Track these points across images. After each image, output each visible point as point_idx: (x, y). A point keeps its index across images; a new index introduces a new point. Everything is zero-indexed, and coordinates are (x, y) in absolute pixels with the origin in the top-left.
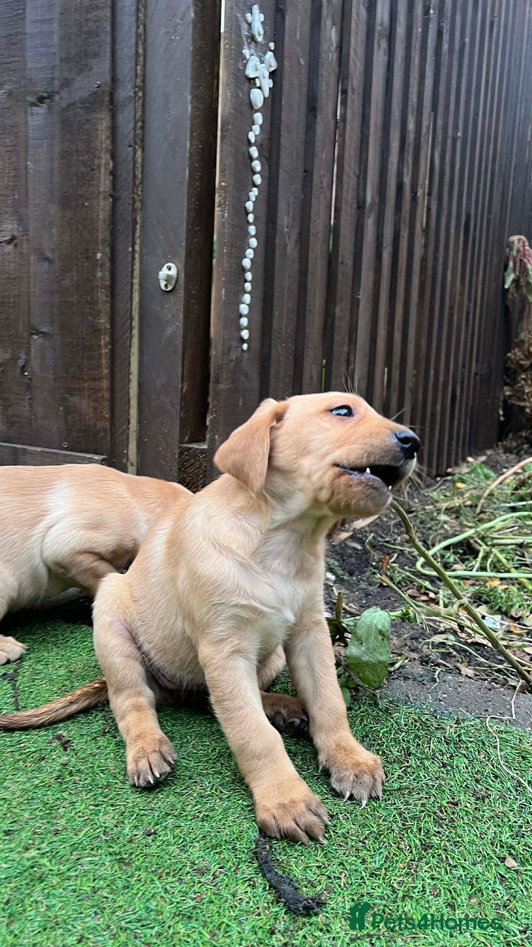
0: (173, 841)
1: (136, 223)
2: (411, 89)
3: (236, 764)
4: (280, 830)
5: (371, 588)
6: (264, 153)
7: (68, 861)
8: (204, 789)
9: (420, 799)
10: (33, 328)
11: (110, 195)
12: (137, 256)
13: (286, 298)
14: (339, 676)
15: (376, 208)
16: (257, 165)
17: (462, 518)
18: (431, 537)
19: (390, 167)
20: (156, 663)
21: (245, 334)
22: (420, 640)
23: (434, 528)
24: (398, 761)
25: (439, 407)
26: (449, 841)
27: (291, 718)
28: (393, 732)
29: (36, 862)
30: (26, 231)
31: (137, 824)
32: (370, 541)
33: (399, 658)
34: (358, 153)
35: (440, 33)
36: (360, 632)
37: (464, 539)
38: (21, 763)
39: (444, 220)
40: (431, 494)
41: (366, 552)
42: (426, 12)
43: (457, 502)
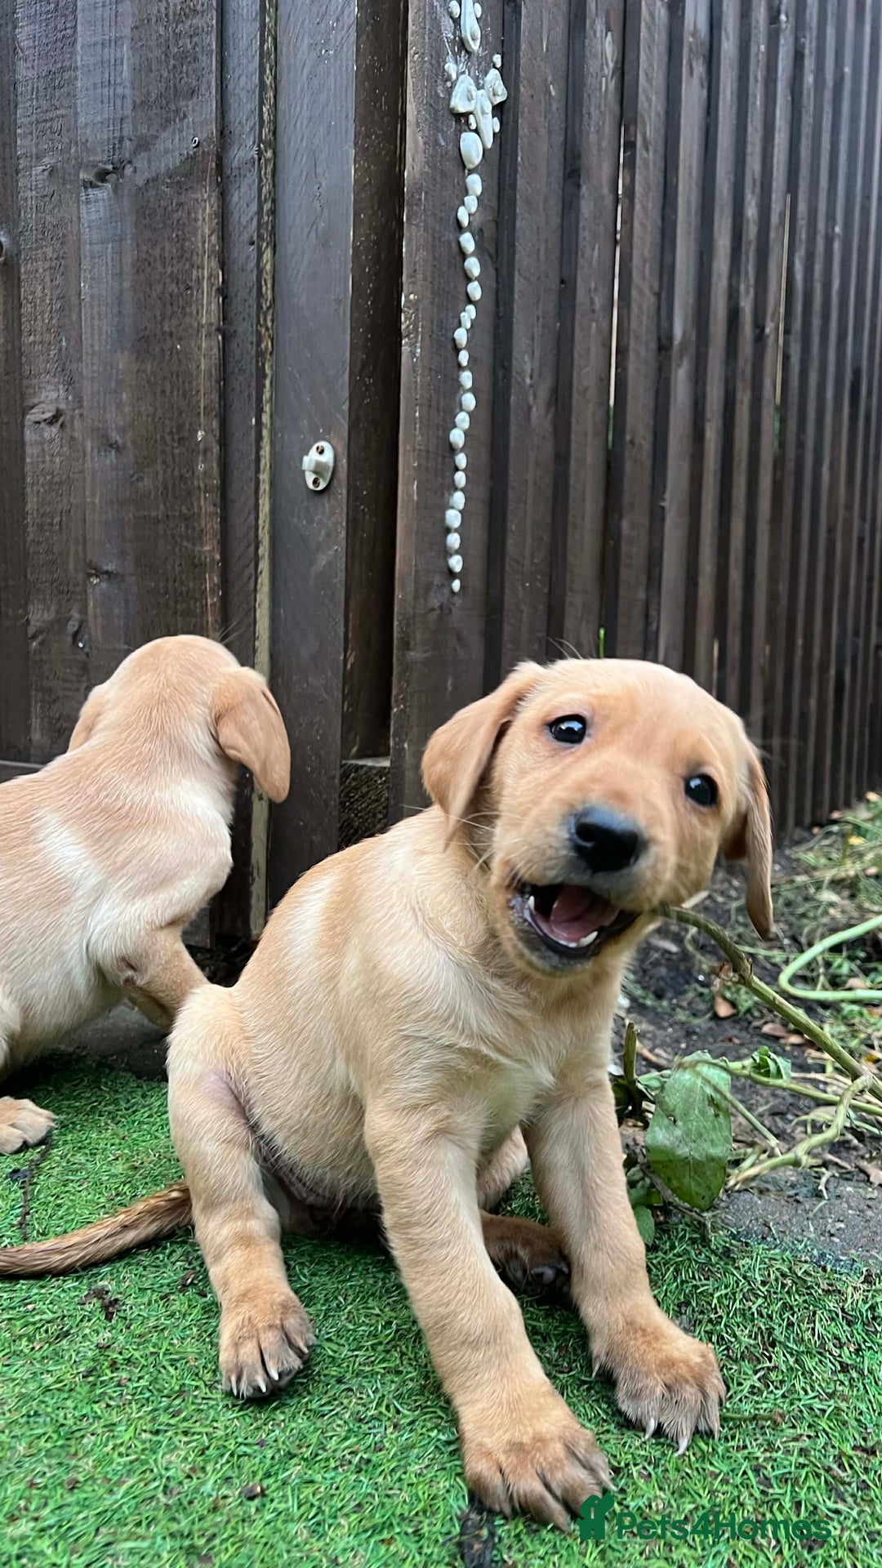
0: (297, 1513)
1: (265, 376)
2: (749, 149)
3: (428, 1354)
4: (511, 1497)
5: (696, 1021)
6: (486, 245)
7: (88, 1546)
8: (364, 1405)
9: (796, 1439)
10: (90, 565)
11: (218, 330)
12: (265, 433)
13: (530, 501)
14: (631, 1184)
15: (692, 350)
16: (473, 266)
17: (862, 897)
18: (806, 930)
19: (714, 279)
20: (287, 1156)
21: (456, 563)
22: (790, 1117)
23: (811, 914)
24: (747, 1356)
25: (813, 703)
26: (858, 1530)
27: (538, 1266)
28: (739, 1296)
29: (29, 1546)
30: (79, 401)
31: (230, 1473)
32: (693, 937)
33: (749, 1150)
34: (658, 256)
35: (798, 56)
36: (673, 1100)
37: (868, 933)
38: (24, 1342)
39: (813, 377)
40: (802, 856)
41: (685, 956)
42: (774, 18)
43: (851, 869)
